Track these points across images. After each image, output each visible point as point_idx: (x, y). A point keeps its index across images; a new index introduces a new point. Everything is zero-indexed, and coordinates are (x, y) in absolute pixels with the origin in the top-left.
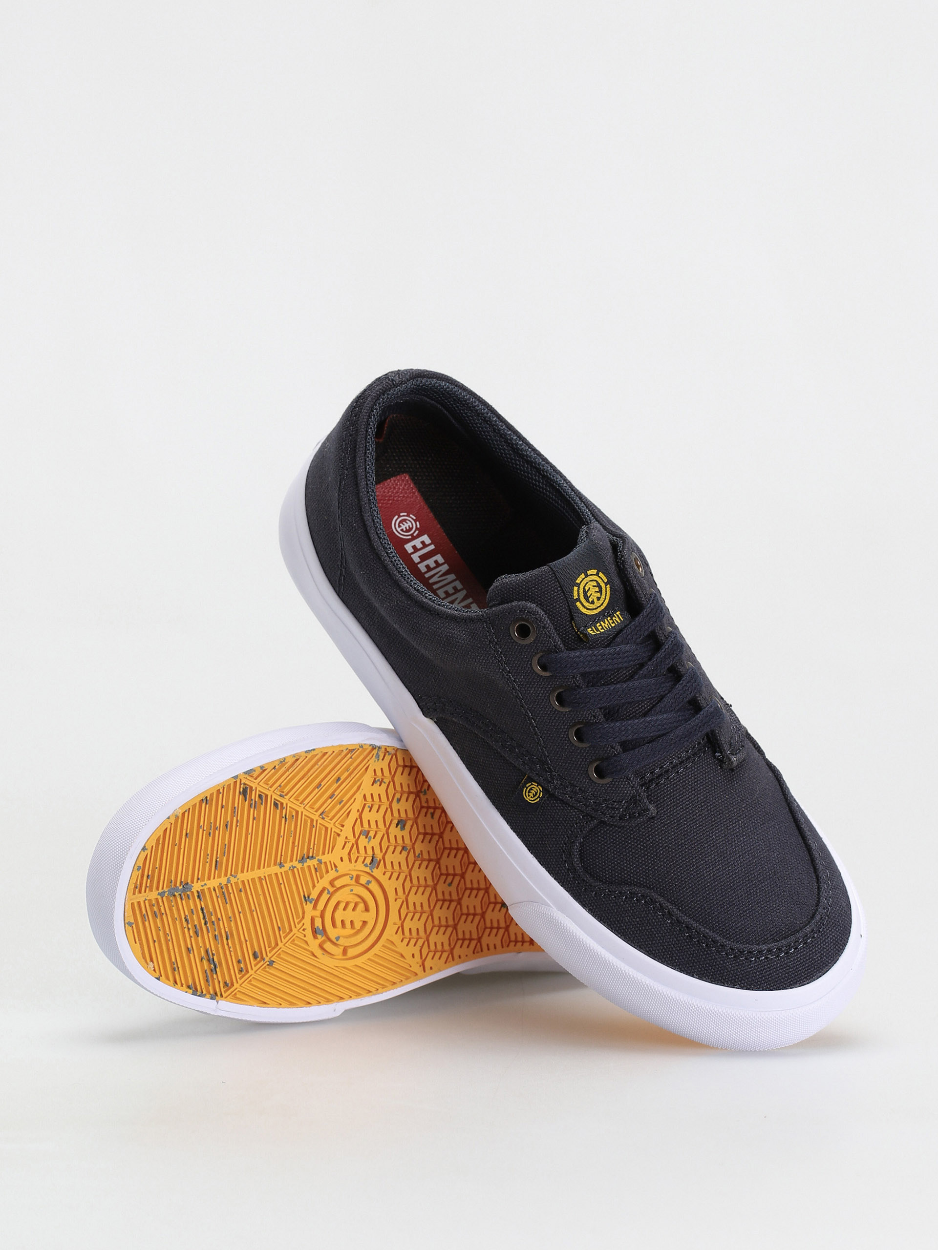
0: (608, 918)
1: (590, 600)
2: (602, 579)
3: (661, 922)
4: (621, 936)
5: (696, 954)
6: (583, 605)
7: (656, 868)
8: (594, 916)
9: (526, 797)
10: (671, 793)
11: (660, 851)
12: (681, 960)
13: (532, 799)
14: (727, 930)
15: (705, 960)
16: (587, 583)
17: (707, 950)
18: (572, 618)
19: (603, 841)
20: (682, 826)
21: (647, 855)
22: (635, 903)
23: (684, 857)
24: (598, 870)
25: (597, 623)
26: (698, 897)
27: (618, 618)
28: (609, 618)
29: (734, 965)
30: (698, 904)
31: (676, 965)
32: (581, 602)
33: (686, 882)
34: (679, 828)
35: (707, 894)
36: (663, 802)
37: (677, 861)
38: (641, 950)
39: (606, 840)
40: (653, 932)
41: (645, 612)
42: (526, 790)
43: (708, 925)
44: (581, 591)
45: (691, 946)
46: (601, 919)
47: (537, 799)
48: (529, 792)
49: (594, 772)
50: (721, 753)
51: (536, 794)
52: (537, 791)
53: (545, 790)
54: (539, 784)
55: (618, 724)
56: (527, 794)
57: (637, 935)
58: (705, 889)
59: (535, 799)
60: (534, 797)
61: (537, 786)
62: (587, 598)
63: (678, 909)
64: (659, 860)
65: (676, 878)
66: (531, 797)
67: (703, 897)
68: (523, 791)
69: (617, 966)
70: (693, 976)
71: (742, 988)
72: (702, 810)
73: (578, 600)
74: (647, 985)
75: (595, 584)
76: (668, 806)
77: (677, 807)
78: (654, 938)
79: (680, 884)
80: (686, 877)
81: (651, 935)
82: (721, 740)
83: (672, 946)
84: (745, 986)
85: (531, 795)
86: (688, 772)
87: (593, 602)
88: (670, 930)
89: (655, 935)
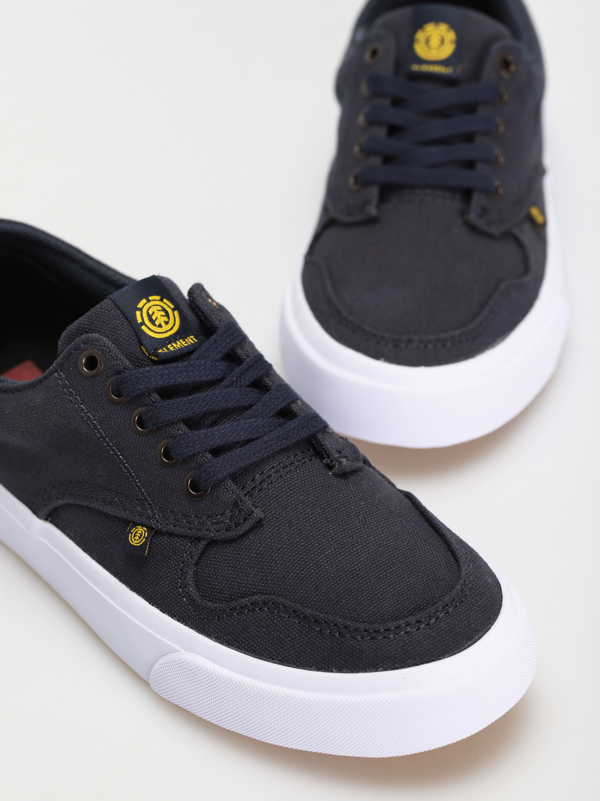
0: (235, 640)
1: (157, 323)
2: (167, 304)
3: (288, 625)
4: (252, 654)
5: (330, 646)
6: (149, 329)
7: (273, 571)
8: (222, 643)
9: (133, 542)
10: (277, 496)
11: (274, 555)
12: (315, 657)
13: (138, 542)
14: (359, 615)
15: (340, 650)
16: (150, 307)
17: (340, 639)
18: (141, 344)
19: (215, 561)
20: (294, 526)
21: (261, 562)
22: (258, 613)
23: (301, 555)
24: (216, 594)
25: (168, 344)
26: (323, 590)
27: (191, 340)
28: (181, 341)
29: (372, 646)
30: (324, 596)
31: (312, 665)
32: (146, 326)
33: (307, 578)
34: (291, 528)
35: (332, 585)
36: (270, 506)
37: (294, 560)
38: (275, 661)
39: (218, 560)
40: (281, 638)
41: (219, 332)
42: (131, 536)
43: (337, 615)
44: (145, 315)
45: (323, 640)
46: (229, 643)
47: (143, 539)
48: (135, 536)
49: (190, 488)
50: (329, 457)
51: (141, 535)
52: (142, 532)
53: (150, 528)
54: (143, 526)
55: (203, 431)
56: (133, 539)
57: (267, 646)
58: (329, 580)
59: (141, 541)
60: (140, 539)
61: (142, 528)
62: (153, 322)
63: (304, 606)
64: (275, 563)
65: (296, 576)
66: (137, 540)
67: (328, 588)
68: (128, 538)
69: (252, 686)
70: (332, 671)
71: (386, 670)
72: (314, 508)
73: (143, 323)
74: (287, 696)
75: (160, 308)
76: (275, 508)
77: (286, 508)
78: (284, 644)
79: (301, 582)
80: (306, 573)
81: (280, 642)
82: (325, 444)
83: (304, 646)
84: (389, 667)
85: (137, 538)
86: (293, 475)
87: (160, 326)
88: (298, 629)
89: (284, 640)
